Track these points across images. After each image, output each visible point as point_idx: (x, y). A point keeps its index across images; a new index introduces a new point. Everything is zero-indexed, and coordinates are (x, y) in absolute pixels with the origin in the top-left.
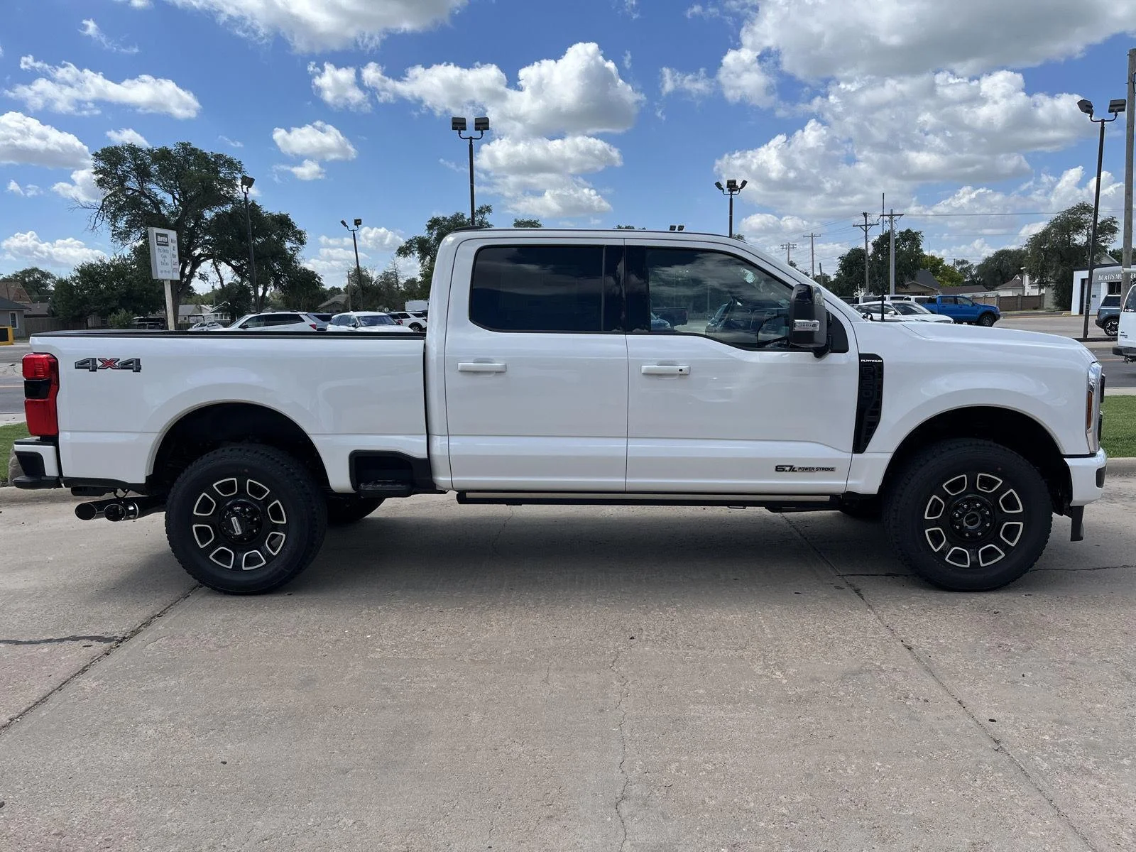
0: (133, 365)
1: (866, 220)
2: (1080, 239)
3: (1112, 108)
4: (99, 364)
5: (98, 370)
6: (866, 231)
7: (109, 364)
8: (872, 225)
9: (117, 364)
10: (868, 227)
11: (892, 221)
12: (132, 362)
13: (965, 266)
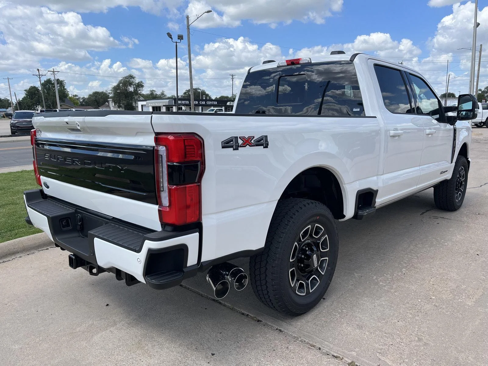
0: (263, 142)
1: (39, 72)
2: (131, 89)
3: (179, 38)
4: (240, 142)
5: (239, 148)
6: (40, 78)
7: (247, 142)
8: (42, 75)
9: (253, 141)
10: (41, 76)
11: (54, 74)
12: (263, 139)
13: (77, 97)
